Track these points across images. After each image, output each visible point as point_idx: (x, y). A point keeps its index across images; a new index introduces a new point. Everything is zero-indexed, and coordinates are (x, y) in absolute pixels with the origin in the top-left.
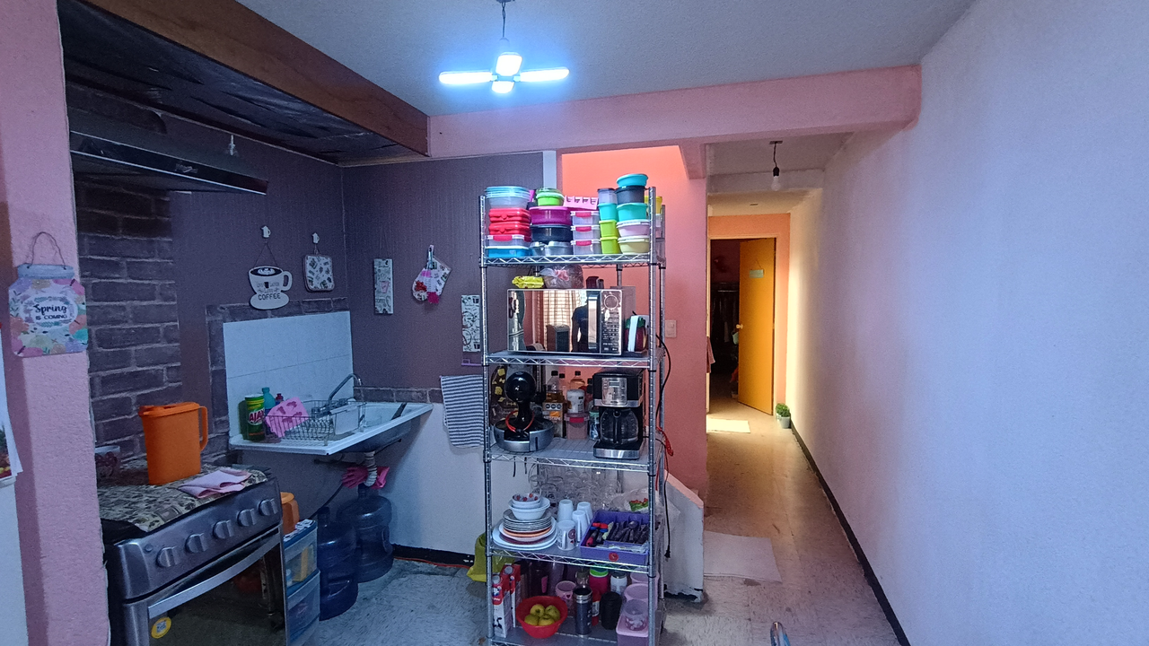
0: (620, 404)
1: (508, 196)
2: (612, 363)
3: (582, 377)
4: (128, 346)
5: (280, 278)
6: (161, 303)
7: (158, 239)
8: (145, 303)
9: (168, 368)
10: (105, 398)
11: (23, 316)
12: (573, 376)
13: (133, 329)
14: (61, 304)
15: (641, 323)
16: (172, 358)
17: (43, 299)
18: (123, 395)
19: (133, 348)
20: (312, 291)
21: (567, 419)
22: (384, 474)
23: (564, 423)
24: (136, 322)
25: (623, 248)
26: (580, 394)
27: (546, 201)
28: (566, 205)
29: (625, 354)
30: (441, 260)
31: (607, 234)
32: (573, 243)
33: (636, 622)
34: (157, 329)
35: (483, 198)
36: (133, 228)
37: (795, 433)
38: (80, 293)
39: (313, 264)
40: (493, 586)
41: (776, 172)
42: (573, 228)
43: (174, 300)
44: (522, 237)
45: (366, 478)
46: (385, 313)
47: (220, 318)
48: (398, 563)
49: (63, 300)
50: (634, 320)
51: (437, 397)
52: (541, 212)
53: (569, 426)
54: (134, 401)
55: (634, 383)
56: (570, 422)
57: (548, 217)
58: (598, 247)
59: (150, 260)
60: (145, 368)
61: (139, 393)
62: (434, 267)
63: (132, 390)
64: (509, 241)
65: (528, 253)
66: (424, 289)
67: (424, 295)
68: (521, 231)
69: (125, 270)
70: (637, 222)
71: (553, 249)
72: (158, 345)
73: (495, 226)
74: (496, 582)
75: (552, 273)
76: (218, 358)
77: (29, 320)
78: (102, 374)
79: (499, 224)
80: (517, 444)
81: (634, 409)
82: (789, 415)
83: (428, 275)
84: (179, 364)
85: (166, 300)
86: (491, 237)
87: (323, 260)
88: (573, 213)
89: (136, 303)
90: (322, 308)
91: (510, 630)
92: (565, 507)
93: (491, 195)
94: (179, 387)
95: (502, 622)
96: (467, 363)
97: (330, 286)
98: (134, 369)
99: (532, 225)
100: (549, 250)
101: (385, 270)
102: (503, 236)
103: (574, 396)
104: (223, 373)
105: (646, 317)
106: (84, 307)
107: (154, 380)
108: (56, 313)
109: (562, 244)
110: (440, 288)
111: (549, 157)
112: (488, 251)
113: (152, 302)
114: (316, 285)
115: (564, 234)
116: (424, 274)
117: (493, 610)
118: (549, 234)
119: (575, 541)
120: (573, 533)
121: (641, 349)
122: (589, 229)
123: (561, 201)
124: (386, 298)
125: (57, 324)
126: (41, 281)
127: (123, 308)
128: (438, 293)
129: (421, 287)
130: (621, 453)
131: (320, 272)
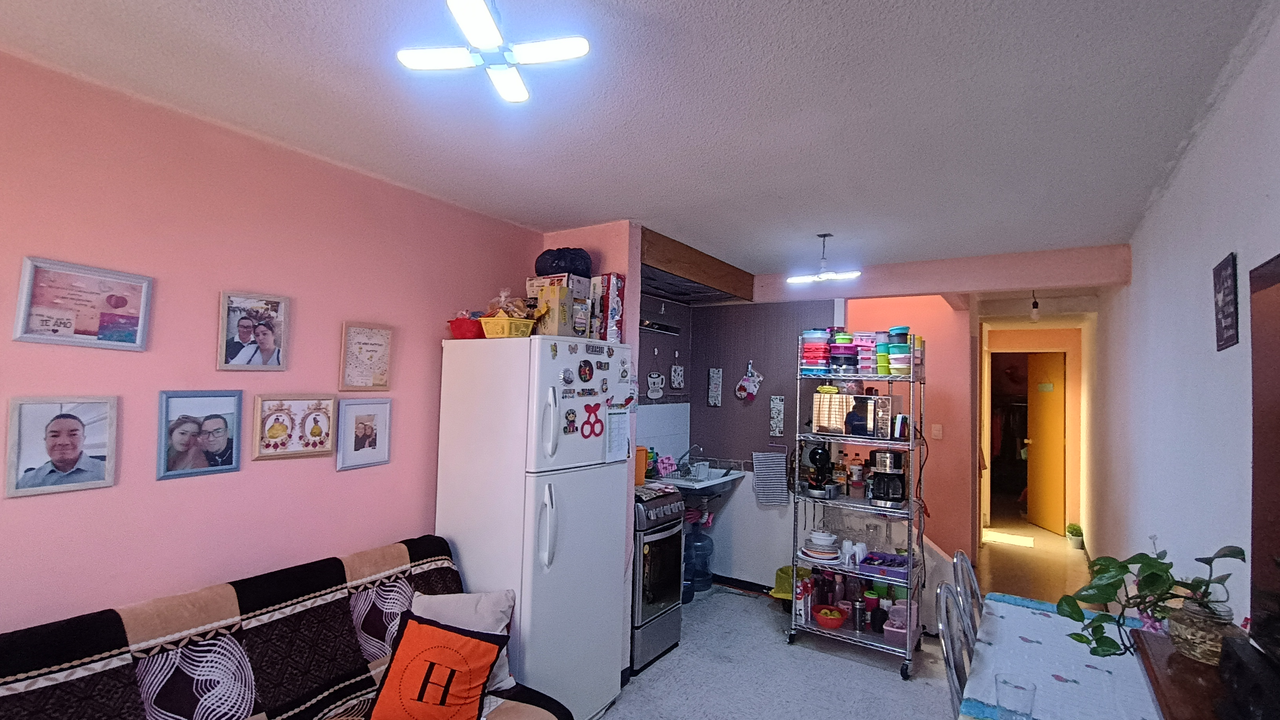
0: (888, 471)
1: (818, 337)
2: (882, 444)
3: (860, 457)
5: (659, 380)
12: (854, 456)
15: (904, 421)
20: (673, 388)
21: (850, 483)
22: (711, 517)
23: (848, 485)
25: (892, 371)
26: (860, 468)
27: (841, 340)
28: (854, 343)
29: (893, 438)
30: (757, 370)
31: (881, 363)
32: (859, 367)
33: (897, 623)
35: (800, 338)
37: (1086, 553)
39: (675, 371)
40: (797, 587)
41: (1035, 305)
42: (859, 358)
44: (825, 361)
45: (701, 517)
46: (715, 406)
48: (715, 586)
50: (899, 417)
51: (750, 467)
52: (838, 347)
53: (851, 488)
55: (898, 458)
56: (852, 485)
57: (842, 351)
58: (875, 370)
62: (752, 376)
64: (816, 364)
65: (829, 371)
66: (745, 390)
67: (744, 394)
68: (824, 358)
70: (902, 356)
71: (845, 371)
73: (806, 354)
74: (799, 584)
75: (844, 385)
79: (809, 353)
80: (816, 493)
81: (898, 476)
82: (1082, 535)
83: (748, 380)
86: (804, 361)
87: (680, 368)
88: (859, 349)
90: (676, 400)
91: (806, 620)
92: (847, 544)
93: (805, 336)
95: (802, 612)
96: (771, 444)
97: (682, 385)
99: (831, 355)
100: (842, 372)
101: (717, 375)
102: (813, 360)
103: (855, 469)
105: (907, 416)
109: (851, 367)
110: (756, 390)
111: (839, 304)
112: (802, 370)
114: (675, 385)
115: (852, 361)
116: (745, 380)
117: (796, 603)
118: (842, 361)
119: (855, 563)
120: (853, 557)
121: (904, 437)
122: (870, 359)
123: (851, 340)
124: (716, 396)
128: (754, 394)
129: (742, 388)
130: (889, 504)
131: (678, 377)
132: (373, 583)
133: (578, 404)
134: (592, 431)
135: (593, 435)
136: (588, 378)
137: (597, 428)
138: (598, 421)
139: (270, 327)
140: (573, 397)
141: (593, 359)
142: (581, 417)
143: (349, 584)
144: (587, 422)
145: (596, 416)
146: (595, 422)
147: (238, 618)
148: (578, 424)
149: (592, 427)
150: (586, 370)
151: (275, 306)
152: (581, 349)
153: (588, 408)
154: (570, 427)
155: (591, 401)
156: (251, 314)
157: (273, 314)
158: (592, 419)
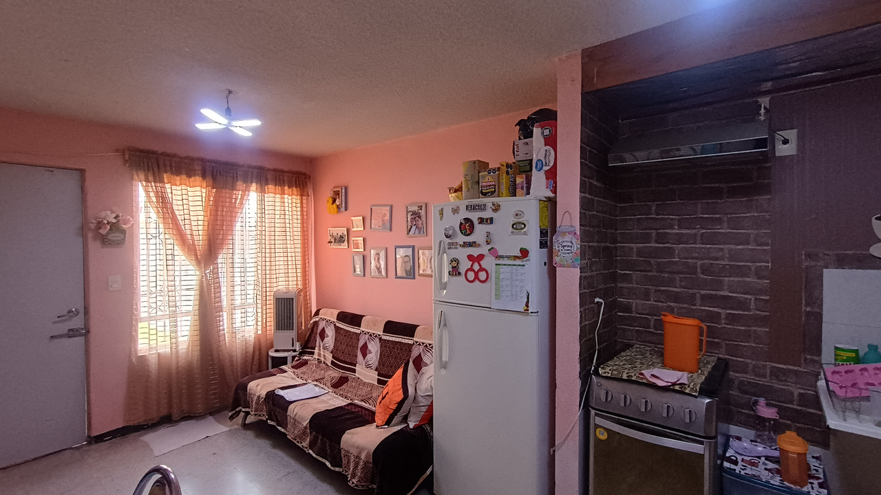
4: (724, 277)
6: (754, 247)
7: (756, 198)
8: (740, 247)
9: (756, 299)
10: (703, 308)
11: (557, 249)
13: (728, 265)
14: (570, 244)
16: (761, 292)
17: (564, 242)
18: (715, 309)
19: (726, 279)
24: (730, 261)
34: (749, 268)
36: (733, 192)
38: (577, 239)
43: (768, 245)
47: (821, 263)
49: (571, 242)
54: (723, 316)
59: (748, 215)
60: (734, 295)
61: (728, 312)
63: (723, 309)
69: (726, 224)
72: (748, 279)
76: (816, 300)
77: (559, 250)
78: (702, 292)
84: (768, 298)
85: (758, 245)
89: (732, 246)
94: (766, 316)
98: (726, 293)
104: (819, 317)
106: (579, 246)
107: (742, 305)
108: (568, 248)
113: (746, 247)
125: (568, 253)
126: (564, 233)
127: (722, 250)
132: (423, 343)
133: (462, 254)
134: (477, 277)
135: (477, 282)
136: (468, 232)
137: (482, 276)
138: (482, 269)
139: (420, 217)
140: (457, 248)
141: (474, 216)
142: (465, 265)
143: (414, 339)
144: (471, 269)
145: (480, 265)
146: (479, 270)
147: (382, 333)
148: (463, 269)
149: (476, 274)
150: (467, 227)
151: (421, 208)
152: (463, 208)
153: (470, 257)
154: (455, 271)
155: (475, 252)
156: (414, 213)
157: (420, 211)
158: (476, 267)
